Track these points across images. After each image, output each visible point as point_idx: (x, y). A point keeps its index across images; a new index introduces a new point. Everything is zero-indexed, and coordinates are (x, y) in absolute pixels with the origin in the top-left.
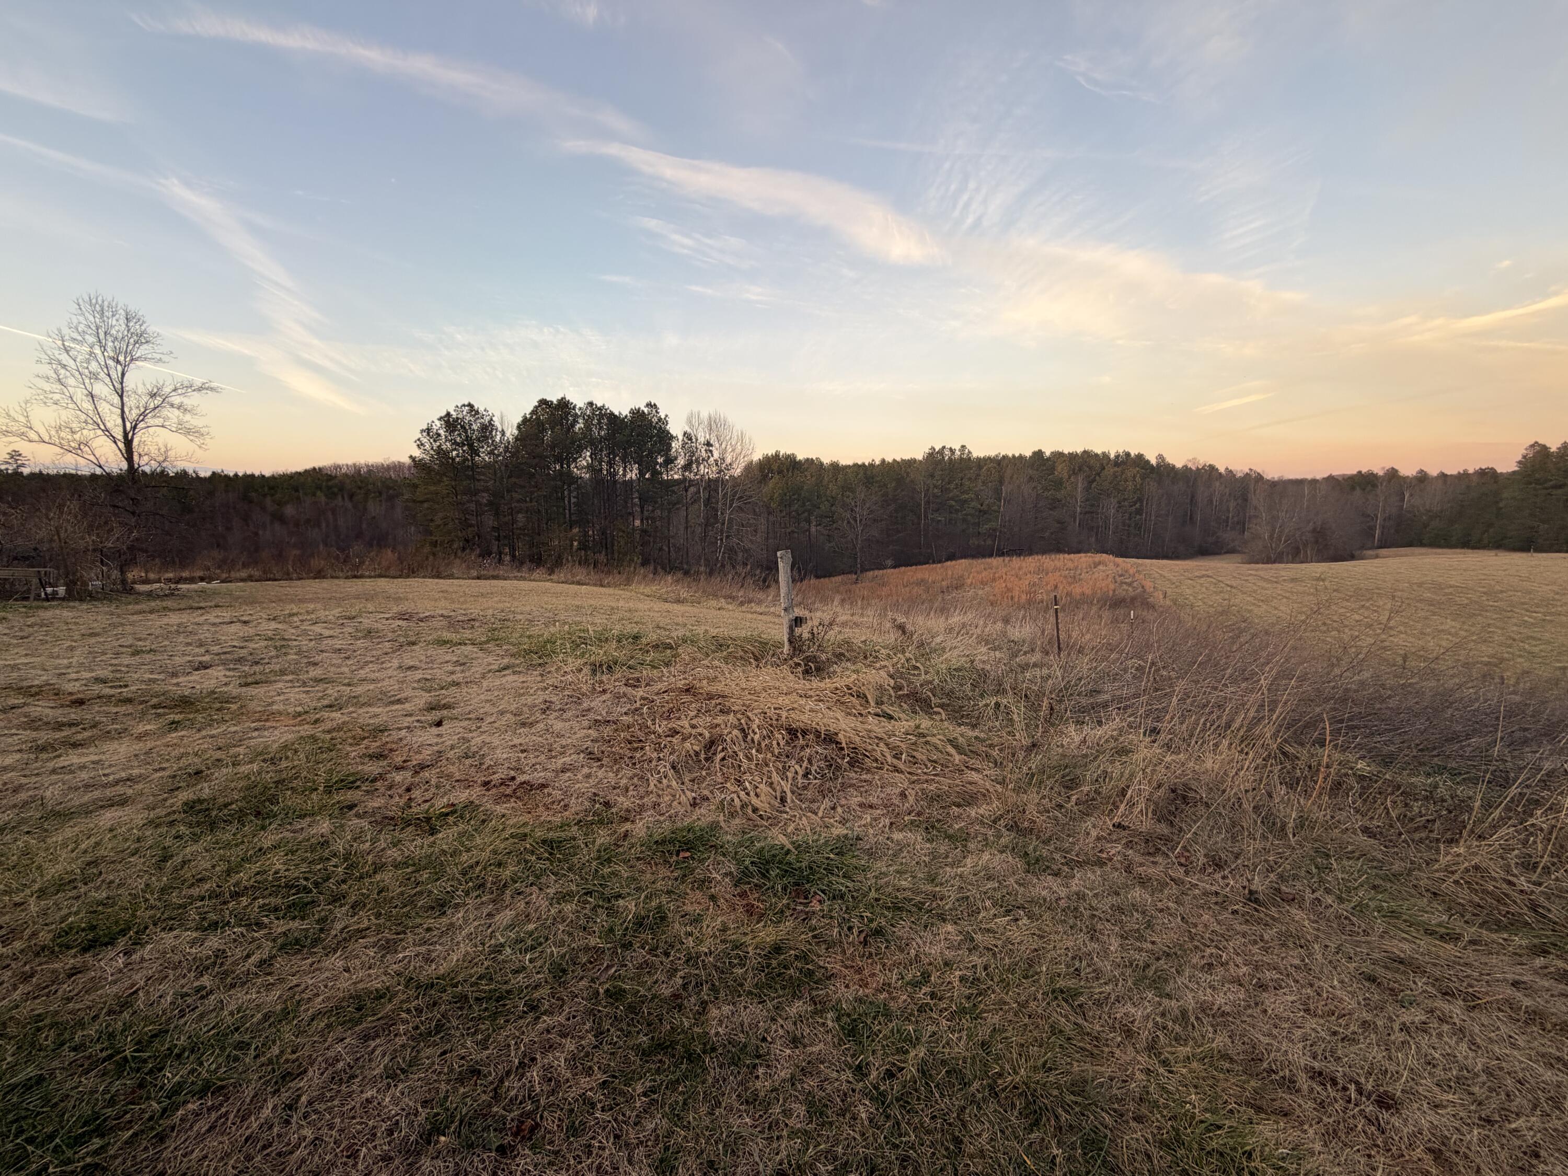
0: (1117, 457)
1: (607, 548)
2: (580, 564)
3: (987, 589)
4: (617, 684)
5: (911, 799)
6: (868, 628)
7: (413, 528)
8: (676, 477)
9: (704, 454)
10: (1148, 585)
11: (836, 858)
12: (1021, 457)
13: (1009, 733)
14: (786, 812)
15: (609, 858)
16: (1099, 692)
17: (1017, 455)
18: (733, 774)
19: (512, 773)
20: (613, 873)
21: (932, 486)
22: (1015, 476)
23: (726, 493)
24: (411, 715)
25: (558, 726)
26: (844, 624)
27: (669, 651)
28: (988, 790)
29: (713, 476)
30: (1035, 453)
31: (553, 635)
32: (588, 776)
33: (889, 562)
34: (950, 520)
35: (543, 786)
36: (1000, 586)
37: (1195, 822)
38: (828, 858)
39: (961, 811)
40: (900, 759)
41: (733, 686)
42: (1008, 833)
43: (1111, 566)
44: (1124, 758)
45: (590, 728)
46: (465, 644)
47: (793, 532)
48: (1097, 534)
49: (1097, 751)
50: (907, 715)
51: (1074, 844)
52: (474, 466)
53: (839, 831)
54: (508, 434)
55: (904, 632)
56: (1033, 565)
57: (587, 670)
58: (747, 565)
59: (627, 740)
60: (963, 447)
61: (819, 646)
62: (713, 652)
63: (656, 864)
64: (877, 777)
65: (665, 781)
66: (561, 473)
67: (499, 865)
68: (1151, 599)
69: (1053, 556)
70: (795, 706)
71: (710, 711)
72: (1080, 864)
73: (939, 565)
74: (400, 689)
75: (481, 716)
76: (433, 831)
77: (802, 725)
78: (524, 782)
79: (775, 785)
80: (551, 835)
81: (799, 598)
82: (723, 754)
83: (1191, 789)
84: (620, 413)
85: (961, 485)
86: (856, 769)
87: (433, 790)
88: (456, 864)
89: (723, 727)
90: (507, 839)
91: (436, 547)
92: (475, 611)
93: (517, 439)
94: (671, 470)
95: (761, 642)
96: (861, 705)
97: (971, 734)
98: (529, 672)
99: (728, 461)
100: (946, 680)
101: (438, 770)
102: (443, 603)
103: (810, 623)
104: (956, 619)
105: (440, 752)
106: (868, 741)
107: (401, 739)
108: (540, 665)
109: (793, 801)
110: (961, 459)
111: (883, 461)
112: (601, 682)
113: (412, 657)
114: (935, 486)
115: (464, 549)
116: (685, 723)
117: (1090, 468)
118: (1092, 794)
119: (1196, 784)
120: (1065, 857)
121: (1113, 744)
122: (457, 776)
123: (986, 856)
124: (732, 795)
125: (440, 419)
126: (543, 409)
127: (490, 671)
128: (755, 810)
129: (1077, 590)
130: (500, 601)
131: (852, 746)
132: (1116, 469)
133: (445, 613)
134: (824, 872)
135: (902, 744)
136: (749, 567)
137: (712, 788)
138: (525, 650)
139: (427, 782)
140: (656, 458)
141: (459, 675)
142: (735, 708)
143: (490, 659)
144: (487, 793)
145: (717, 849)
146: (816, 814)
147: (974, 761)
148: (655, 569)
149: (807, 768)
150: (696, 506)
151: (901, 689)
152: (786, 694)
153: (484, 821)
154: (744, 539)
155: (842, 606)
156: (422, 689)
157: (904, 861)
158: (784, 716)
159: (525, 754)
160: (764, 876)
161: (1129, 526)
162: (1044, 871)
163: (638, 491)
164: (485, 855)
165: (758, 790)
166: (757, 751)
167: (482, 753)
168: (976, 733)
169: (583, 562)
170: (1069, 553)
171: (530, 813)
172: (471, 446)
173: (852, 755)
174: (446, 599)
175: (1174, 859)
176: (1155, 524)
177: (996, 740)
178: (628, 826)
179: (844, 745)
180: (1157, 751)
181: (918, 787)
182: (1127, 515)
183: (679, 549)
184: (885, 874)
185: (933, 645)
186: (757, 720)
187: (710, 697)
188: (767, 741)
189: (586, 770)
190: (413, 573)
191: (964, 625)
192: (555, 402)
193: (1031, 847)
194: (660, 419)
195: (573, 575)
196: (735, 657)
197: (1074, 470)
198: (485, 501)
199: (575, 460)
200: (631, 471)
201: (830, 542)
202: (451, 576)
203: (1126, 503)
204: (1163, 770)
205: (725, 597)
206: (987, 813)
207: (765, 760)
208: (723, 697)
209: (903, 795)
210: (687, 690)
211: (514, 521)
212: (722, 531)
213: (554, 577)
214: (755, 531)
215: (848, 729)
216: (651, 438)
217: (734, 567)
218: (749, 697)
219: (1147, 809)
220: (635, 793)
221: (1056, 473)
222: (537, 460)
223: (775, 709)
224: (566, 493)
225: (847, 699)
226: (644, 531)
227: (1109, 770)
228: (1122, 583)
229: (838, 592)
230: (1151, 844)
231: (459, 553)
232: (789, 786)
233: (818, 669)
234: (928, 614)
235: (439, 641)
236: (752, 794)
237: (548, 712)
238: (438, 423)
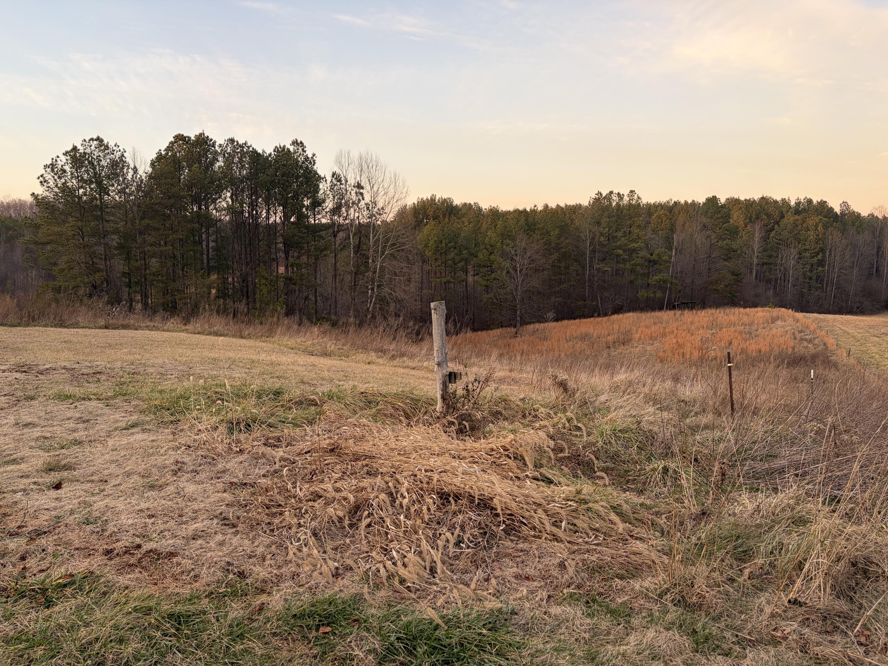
0: (798, 204)
1: (248, 297)
2: (218, 312)
3: (657, 344)
4: (255, 443)
5: (571, 570)
6: (527, 384)
7: (34, 273)
8: (324, 221)
9: (354, 197)
10: (831, 341)
11: (489, 633)
12: (693, 204)
13: (677, 500)
14: (436, 584)
15: (242, 634)
16: (775, 457)
17: (690, 201)
18: (380, 541)
19: (138, 541)
20: (245, 651)
21: (598, 234)
22: (687, 225)
23: (378, 240)
24: (27, 477)
25: (190, 488)
26: (502, 380)
27: (313, 408)
28: (653, 561)
29: (364, 220)
30: (708, 200)
31: (187, 390)
32: (221, 544)
33: (551, 315)
34: (617, 270)
35: (172, 555)
36: (670, 340)
37: (876, 598)
38: (480, 634)
39: (625, 584)
40: (559, 527)
41: (382, 446)
42: (675, 608)
43: (790, 321)
44: (802, 529)
45: (225, 491)
46: (90, 399)
47: (449, 282)
48: (775, 288)
49: (773, 521)
50: (568, 479)
51: (746, 621)
52: (103, 207)
53: (492, 604)
54: (141, 172)
55: (566, 390)
56: (706, 319)
57: (222, 428)
58: (399, 316)
59: (265, 505)
60: (632, 192)
61: (475, 403)
62: (362, 409)
63: (294, 641)
64: (534, 546)
65: (305, 549)
66: (198, 215)
67: (121, 641)
68: (834, 358)
69: (728, 310)
70: (448, 468)
71: (356, 473)
72: (753, 644)
73: (605, 319)
74: (16, 448)
75: (105, 478)
76: (49, 604)
77: (454, 488)
78: (151, 551)
79: (424, 555)
80: (179, 608)
81: (454, 353)
82: (369, 520)
83: (872, 563)
84: (264, 151)
85: (630, 232)
86: (512, 538)
87: (50, 559)
88: (74, 640)
89: (369, 490)
90: (131, 613)
91: (59, 292)
92: (101, 363)
93: (150, 177)
94: (319, 213)
95: (412, 399)
96: (518, 468)
97: (637, 500)
98: (160, 430)
99: (380, 205)
100: (610, 443)
101: (56, 537)
102: (66, 354)
103: (464, 379)
104: (621, 376)
105: (59, 518)
106: (525, 506)
107: (16, 503)
108: (172, 422)
109: (443, 572)
110: (630, 205)
111: (546, 206)
112: (239, 441)
113: (30, 413)
114: (602, 234)
115: (90, 296)
116: (329, 486)
117: (768, 215)
118: (767, 568)
119: (878, 557)
120: (737, 636)
121: (788, 514)
122: (77, 543)
123: (651, 634)
124: (378, 565)
125: (65, 154)
126: (179, 146)
127: (116, 429)
128: (402, 581)
129: (752, 347)
130: (130, 353)
131: (508, 512)
132: (797, 217)
133: (67, 364)
134: (476, 649)
135: (562, 511)
136: (401, 318)
137: (356, 557)
138: (156, 406)
139: (44, 550)
140: (302, 201)
141: (82, 433)
142: (384, 470)
143: (117, 416)
144: (109, 563)
145: (360, 624)
146: (468, 585)
147: (639, 529)
148: (301, 320)
149: (459, 536)
150: (345, 253)
151: (562, 450)
152: (438, 455)
153: (105, 594)
154: (397, 289)
155: (500, 361)
156: (40, 448)
157: (562, 637)
158: (435, 479)
159: (152, 520)
160: (410, 653)
161: (810, 278)
162: (714, 650)
163: (282, 235)
164: (105, 631)
165: (406, 560)
166: (406, 517)
167: (105, 518)
168: (641, 500)
169: (222, 312)
170: (745, 307)
171: (156, 584)
172: (99, 183)
173: (508, 522)
174: (69, 350)
175: (853, 638)
176: (838, 276)
177: (663, 507)
178: (264, 598)
179: (499, 511)
180: (837, 522)
181: (578, 557)
182: (808, 267)
183: (327, 299)
184: (541, 652)
185: (597, 404)
186: (406, 484)
187: (357, 458)
188: (416, 507)
189: (219, 537)
190: (34, 320)
191: (630, 383)
192: (193, 138)
193: (700, 624)
194: (307, 158)
195: (211, 326)
196: (385, 415)
197: (751, 218)
198: (115, 243)
199: (214, 201)
200: (275, 214)
201: (488, 293)
202: (76, 325)
203: (807, 254)
204: (843, 542)
205: (377, 351)
206: (652, 587)
207: (414, 527)
208: (370, 457)
209: (562, 566)
210: (332, 450)
211: (147, 266)
212: (373, 280)
213: (190, 327)
214: (409, 281)
215: (504, 494)
216: (298, 177)
217: (385, 318)
218: (399, 458)
219: (825, 584)
220: (272, 562)
221: (731, 221)
222: (172, 201)
223: (426, 471)
224: (204, 236)
225: (503, 461)
226: (288, 280)
227: (785, 542)
228: (802, 339)
229: (496, 346)
230: (829, 622)
231: (85, 299)
232: (440, 555)
233: (472, 429)
234: (593, 370)
235: (60, 396)
236: (399, 563)
237: (179, 474)
238: (63, 158)
